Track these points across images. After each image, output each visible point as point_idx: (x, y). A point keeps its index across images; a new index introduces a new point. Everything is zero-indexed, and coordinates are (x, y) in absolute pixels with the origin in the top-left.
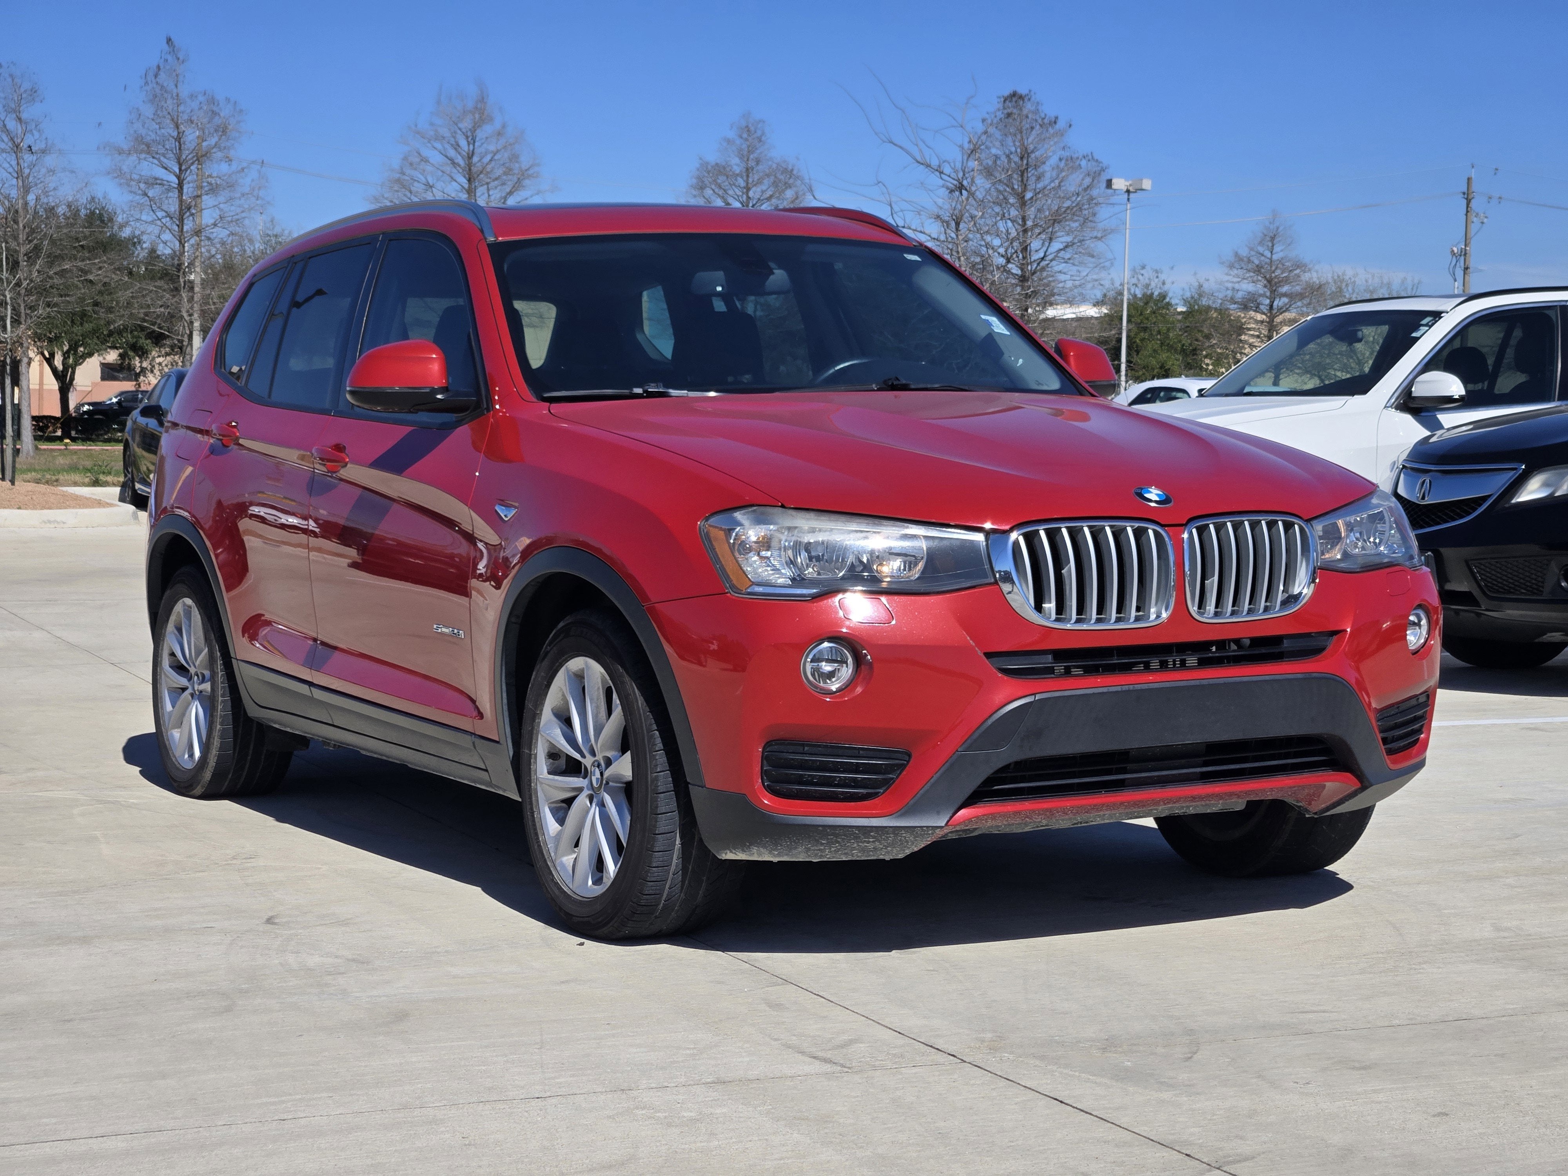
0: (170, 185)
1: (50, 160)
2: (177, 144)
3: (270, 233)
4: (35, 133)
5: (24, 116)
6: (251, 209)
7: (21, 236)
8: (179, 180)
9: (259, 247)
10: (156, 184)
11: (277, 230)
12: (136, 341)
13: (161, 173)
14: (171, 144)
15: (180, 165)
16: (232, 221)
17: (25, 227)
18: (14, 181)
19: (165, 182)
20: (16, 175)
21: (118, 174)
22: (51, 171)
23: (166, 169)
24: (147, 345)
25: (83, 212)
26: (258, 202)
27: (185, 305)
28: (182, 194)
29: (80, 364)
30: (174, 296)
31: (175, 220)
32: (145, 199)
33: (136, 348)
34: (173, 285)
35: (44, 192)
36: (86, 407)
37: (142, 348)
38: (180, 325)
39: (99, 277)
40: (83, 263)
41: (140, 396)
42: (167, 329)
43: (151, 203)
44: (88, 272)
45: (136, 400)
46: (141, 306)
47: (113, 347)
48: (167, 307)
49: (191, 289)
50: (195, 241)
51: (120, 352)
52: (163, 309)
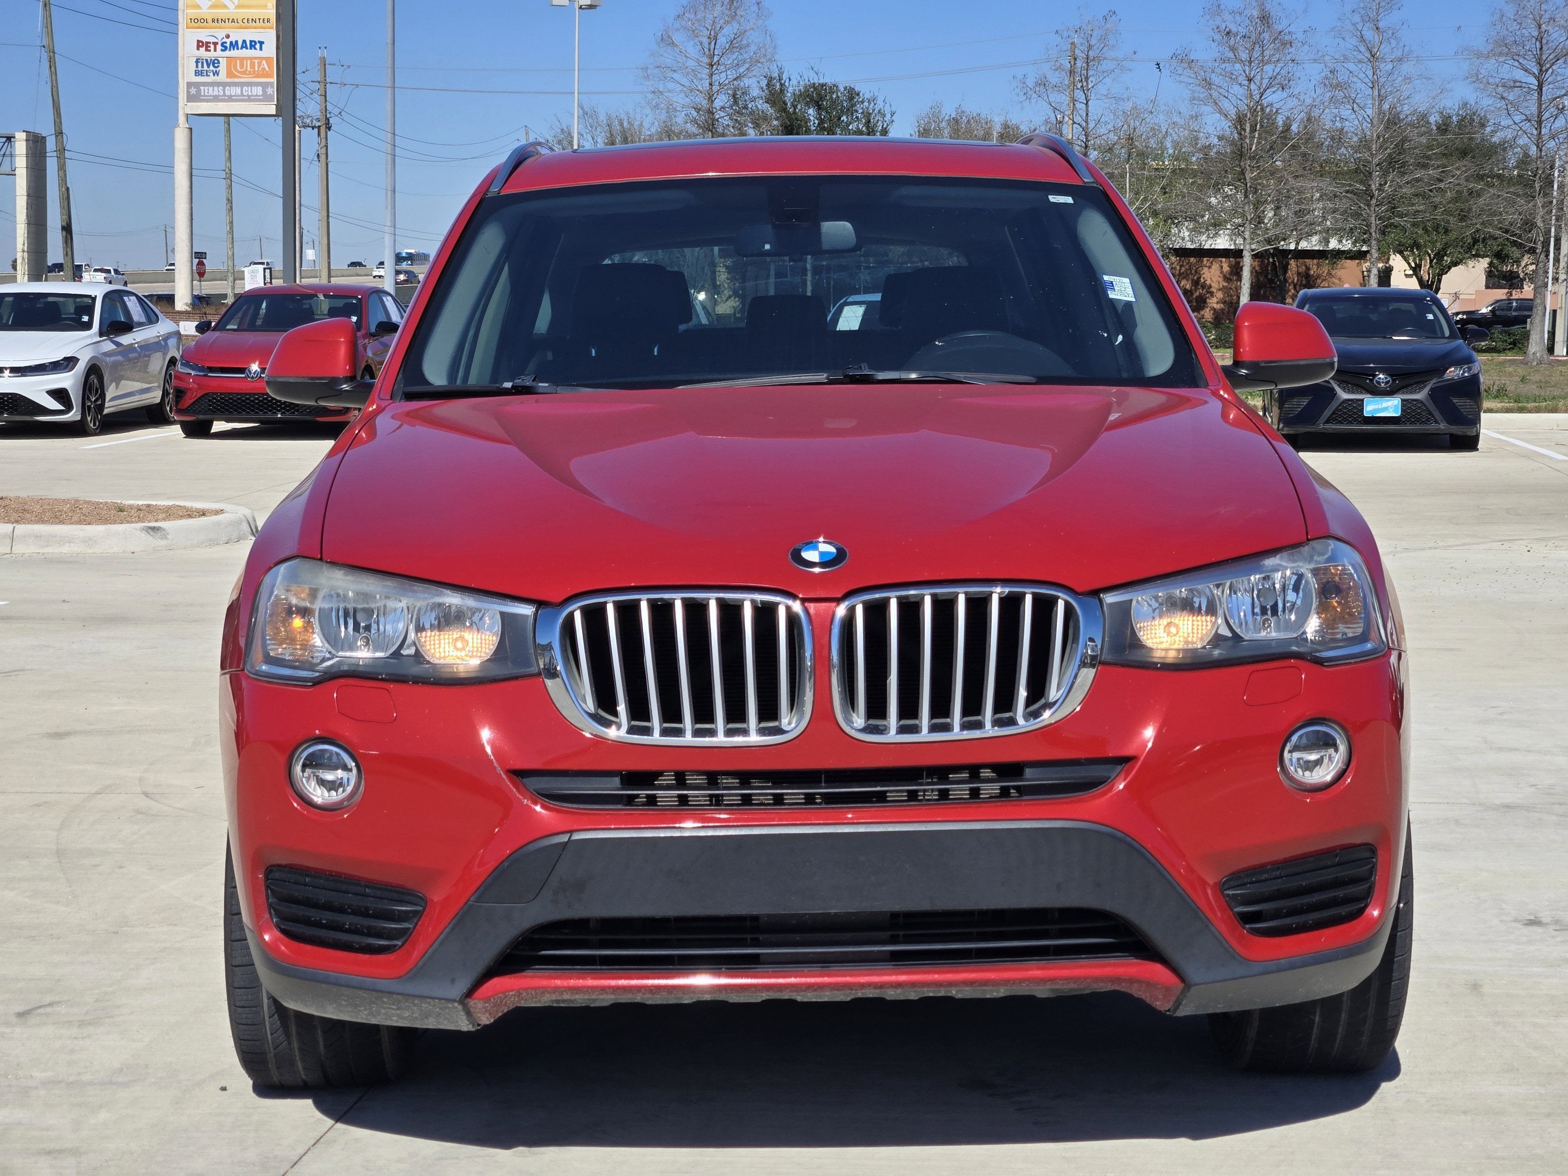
0: (1529, 88)
1: (1407, 68)
2: (1538, 44)
4: (1393, 41)
5: (1381, 25)
7: (1374, 146)
8: (1538, 81)
10: (1515, 87)
12: (1501, 250)
13: (1519, 75)
14: (1532, 45)
15: (1541, 66)
17: (1379, 138)
18: (1370, 91)
19: (1524, 85)
20: (1370, 84)
21: (1475, 78)
22: (1408, 79)
23: (1526, 71)
24: (1512, 252)
25: (1455, 119)
27: (1541, 212)
28: (1541, 96)
29: (1446, 273)
30: (1529, 202)
31: (1533, 122)
32: (1504, 102)
33: (1501, 256)
34: (1529, 191)
35: (1399, 101)
36: (1460, 316)
37: (1507, 256)
38: (1534, 232)
39: (1451, 185)
40: (1434, 172)
41: (1514, 304)
42: (1520, 237)
43: (1509, 107)
44: (1441, 181)
45: (1510, 308)
46: (1494, 214)
47: (1477, 256)
48: (1520, 214)
49: (1546, 195)
50: (1552, 144)
51: (1488, 260)
52: (1516, 217)
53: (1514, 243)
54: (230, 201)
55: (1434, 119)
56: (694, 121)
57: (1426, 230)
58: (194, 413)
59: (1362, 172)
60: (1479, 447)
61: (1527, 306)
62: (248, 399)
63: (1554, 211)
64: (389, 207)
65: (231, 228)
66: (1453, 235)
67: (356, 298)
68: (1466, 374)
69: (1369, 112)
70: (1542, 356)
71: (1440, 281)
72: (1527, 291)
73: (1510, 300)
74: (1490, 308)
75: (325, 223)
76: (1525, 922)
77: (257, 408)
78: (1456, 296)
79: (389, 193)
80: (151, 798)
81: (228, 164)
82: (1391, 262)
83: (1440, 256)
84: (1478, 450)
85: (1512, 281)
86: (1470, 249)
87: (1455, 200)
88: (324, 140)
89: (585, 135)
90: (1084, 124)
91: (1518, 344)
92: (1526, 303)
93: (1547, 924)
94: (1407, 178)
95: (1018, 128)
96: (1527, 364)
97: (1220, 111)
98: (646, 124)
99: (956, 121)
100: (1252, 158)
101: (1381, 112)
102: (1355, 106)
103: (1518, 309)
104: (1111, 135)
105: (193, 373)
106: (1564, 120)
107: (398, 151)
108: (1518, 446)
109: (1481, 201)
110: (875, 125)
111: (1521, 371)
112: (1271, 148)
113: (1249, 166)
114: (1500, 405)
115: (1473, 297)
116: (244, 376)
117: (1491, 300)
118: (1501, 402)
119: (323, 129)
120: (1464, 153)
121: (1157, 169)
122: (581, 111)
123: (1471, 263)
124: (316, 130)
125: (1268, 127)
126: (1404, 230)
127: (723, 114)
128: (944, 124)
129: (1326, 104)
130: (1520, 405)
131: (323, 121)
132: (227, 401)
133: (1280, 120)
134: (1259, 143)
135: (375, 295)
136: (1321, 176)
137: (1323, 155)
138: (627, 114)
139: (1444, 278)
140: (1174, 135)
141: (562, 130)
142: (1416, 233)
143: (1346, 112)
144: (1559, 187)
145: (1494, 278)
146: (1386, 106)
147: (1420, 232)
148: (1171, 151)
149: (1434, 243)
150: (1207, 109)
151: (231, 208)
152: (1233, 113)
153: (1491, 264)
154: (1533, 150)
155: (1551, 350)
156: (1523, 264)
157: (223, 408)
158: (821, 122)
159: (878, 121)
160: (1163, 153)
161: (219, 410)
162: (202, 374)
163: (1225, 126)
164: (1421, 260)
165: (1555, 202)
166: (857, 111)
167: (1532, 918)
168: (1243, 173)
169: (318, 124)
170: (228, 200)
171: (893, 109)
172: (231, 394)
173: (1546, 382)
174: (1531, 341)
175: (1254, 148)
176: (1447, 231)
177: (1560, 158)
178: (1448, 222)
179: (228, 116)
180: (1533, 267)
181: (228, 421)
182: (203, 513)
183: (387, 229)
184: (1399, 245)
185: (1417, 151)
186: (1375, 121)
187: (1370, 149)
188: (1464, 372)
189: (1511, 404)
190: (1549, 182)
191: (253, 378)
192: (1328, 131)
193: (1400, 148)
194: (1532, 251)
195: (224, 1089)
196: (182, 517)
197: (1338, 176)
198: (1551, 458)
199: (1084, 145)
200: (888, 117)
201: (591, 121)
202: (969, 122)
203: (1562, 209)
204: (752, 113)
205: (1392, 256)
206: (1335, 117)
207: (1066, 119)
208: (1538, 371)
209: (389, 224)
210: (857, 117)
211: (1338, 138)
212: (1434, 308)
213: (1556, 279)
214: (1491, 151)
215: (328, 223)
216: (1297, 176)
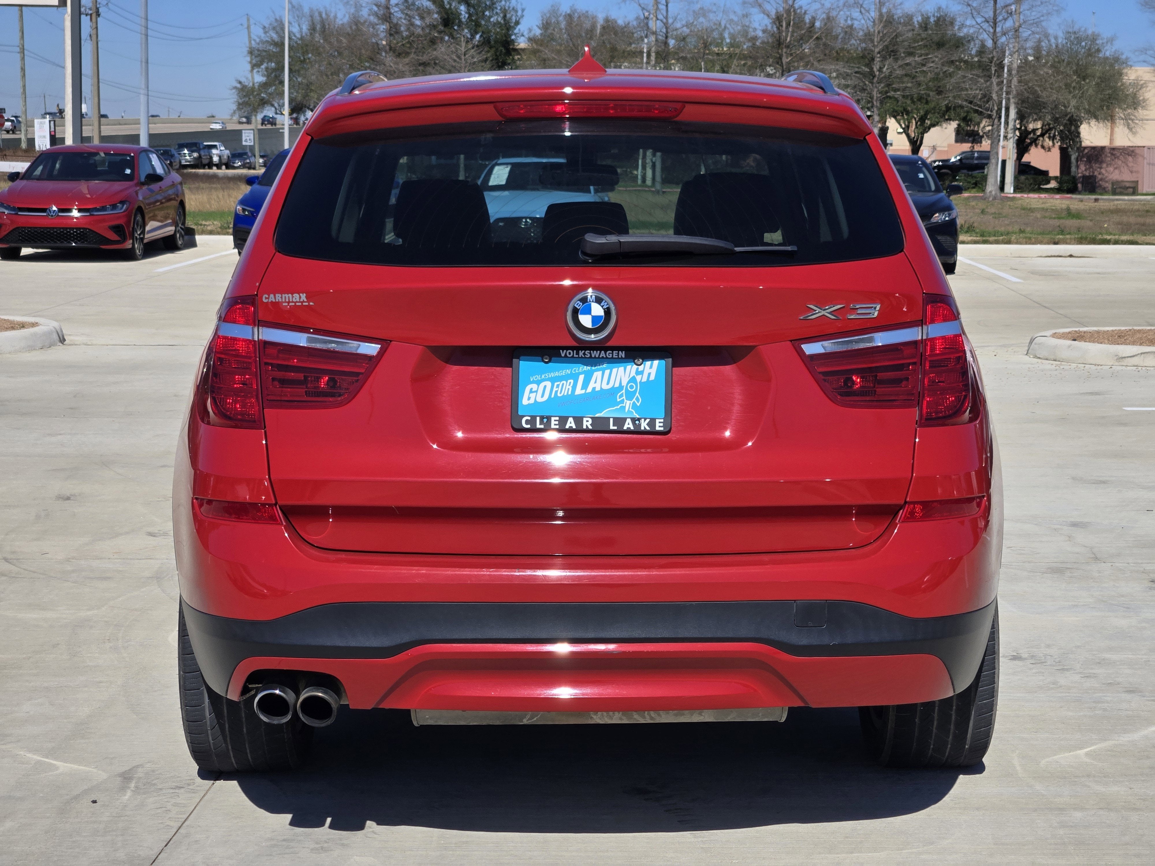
3: (1071, 30)
6: (1049, 14)
7: (875, 39)
9: (1062, 42)
11: (1076, 28)
12: (967, 116)
16: (1033, 23)
17: (879, 33)
24: (975, 117)
25: (932, 20)
26: (1054, 8)
27: (995, 88)
28: (996, 4)
29: (927, 132)
30: (987, 81)
31: (990, 23)
32: (969, 8)
33: (966, 120)
34: (987, 73)
35: (894, 6)
36: (937, 163)
37: (971, 120)
38: (991, 103)
39: (931, 69)
40: (920, 58)
41: (976, 155)
42: (980, 107)
43: (973, 11)
44: (923, 65)
45: (972, 158)
46: (962, 89)
47: (950, 119)
48: (981, 90)
49: (998, 77)
50: (1003, 39)
51: (957, 122)
52: (977, 92)
53: (976, 111)
54: (23, 70)
55: (917, 19)
56: (376, 14)
57: (913, 102)
58: (7, 242)
59: (867, 58)
60: (955, 271)
61: (985, 157)
62: (49, 232)
63: (1005, 88)
64: (144, 74)
65: (24, 90)
66: (932, 105)
67: (129, 155)
68: (947, 219)
69: (873, 14)
70: (996, 194)
71: (922, 138)
72: (986, 145)
73: (972, 152)
74: (958, 158)
75: (96, 87)
76: (1010, 657)
77: (56, 239)
78: (934, 148)
79: (144, 64)
80: (10, 563)
81: (22, 42)
82: (887, 124)
83: (922, 119)
84: (954, 273)
85: (975, 137)
86: (944, 115)
87: (933, 80)
88: (94, 25)
89: (293, 24)
90: (665, 20)
91: (979, 184)
92: (984, 155)
93: (1026, 659)
94: (900, 62)
95: (616, 22)
96: (985, 199)
97: (764, 12)
98: (340, 15)
99: (570, 16)
100: (788, 47)
101: (881, 15)
102: (862, 9)
103: (978, 158)
104: (685, 29)
105: (6, 212)
106: (1012, 21)
107: (150, 33)
108: (982, 270)
109: (953, 80)
110: (510, 19)
111: (981, 205)
112: (802, 39)
113: (786, 53)
114: (970, 239)
115: (946, 149)
116: (45, 214)
117: (960, 151)
118: (970, 236)
119: (94, 16)
120: (940, 45)
121: (718, 54)
122: (290, 6)
123: (944, 125)
124: (89, 17)
125: (799, 22)
126: (897, 100)
127: (396, 9)
128: (561, 18)
129: (841, 8)
130: (984, 238)
131: (94, 9)
132: (33, 233)
133: (807, 18)
134: (792, 36)
135: (144, 154)
136: (837, 60)
137: (838, 45)
138: (325, 7)
139: (925, 135)
140: (730, 29)
141: (276, 20)
142: (906, 103)
143: (856, 14)
144: (1008, 71)
145: (961, 136)
146: (884, 10)
147: (909, 102)
148: (728, 41)
149: (918, 110)
150: (755, 10)
151: (24, 75)
152: (773, 13)
153: (959, 125)
154: (989, 43)
155: (1002, 188)
156: (982, 125)
157: (29, 238)
158: (470, 15)
159: (512, 15)
160: (722, 42)
161: (26, 240)
162: (13, 212)
163: (767, 22)
164: (909, 123)
165: (1005, 82)
166: (496, 8)
167: (1015, 654)
168: (780, 58)
169: (90, 12)
170: (22, 68)
171: (523, 7)
172: (36, 228)
173: (999, 214)
174: (988, 183)
175: (788, 39)
176: (927, 103)
177: (1009, 49)
178: (929, 95)
179: (21, 6)
180: (990, 128)
181: (33, 248)
182: (23, 326)
183: (142, 92)
184: (893, 111)
185: (906, 43)
186: (877, 22)
187: (872, 41)
188: (946, 217)
189: (978, 238)
190: (1001, 66)
191: (52, 216)
192: (842, 28)
193: (894, 42)
194: (990, 117)
195: (94, 802)
196: (7, 329)
197: (849, 60)
198: (1008, 280)
199: (664, 35)
200: (519, 13)
201: (297, 12)
202: (579, 17)
203: (1010, 87)
204: (418, 9)
205: (888, 120)
206: (847, 17)
207: (652, 16)
208: (993, 205)
209: (143, 86)
210: (497, 13)
211: (849, 31)
212: (924, 169)
213: (1005, 137)
214: (959, 43)
215: (99, 87)
216: (819, 61)
